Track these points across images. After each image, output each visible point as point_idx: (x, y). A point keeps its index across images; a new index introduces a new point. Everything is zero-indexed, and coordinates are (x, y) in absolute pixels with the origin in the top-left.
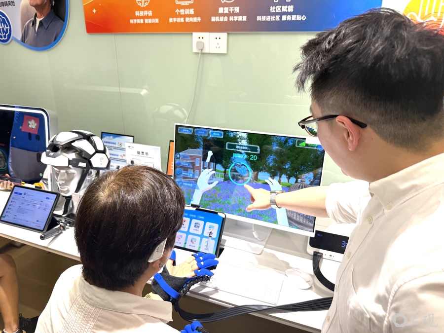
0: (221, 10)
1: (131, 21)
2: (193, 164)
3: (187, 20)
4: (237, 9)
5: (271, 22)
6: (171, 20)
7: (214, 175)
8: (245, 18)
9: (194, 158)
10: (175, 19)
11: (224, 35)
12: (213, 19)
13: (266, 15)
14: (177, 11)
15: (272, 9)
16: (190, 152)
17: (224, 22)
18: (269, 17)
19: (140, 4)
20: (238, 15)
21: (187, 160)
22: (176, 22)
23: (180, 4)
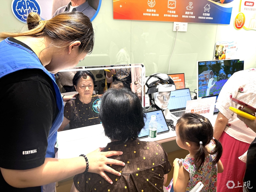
0: (186, 13)
1: (144, 14)
2: (206, 78)
3: (172, 16)
4: (192, 13)
5: (203, 19)
6: (165, 15)
7: (214, 80)
8: (194, 17)
9: (206, 75)
10: (167, 15)
11: (186, 24)
12: (183, 16)
13: (202, 16)
14: (168, 11)
15: (204, 14)
16: (204, 73)
17: (187, 18)
18: (202, 17)
19: (150, 6)
20: (192, 15)
21: (203, 77)
22: (167, 16)
23: (170, 8)
